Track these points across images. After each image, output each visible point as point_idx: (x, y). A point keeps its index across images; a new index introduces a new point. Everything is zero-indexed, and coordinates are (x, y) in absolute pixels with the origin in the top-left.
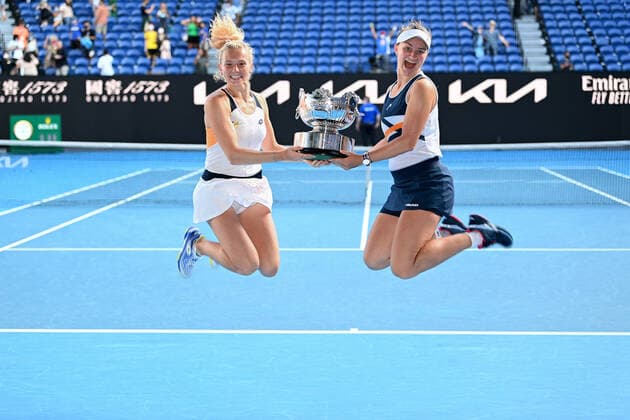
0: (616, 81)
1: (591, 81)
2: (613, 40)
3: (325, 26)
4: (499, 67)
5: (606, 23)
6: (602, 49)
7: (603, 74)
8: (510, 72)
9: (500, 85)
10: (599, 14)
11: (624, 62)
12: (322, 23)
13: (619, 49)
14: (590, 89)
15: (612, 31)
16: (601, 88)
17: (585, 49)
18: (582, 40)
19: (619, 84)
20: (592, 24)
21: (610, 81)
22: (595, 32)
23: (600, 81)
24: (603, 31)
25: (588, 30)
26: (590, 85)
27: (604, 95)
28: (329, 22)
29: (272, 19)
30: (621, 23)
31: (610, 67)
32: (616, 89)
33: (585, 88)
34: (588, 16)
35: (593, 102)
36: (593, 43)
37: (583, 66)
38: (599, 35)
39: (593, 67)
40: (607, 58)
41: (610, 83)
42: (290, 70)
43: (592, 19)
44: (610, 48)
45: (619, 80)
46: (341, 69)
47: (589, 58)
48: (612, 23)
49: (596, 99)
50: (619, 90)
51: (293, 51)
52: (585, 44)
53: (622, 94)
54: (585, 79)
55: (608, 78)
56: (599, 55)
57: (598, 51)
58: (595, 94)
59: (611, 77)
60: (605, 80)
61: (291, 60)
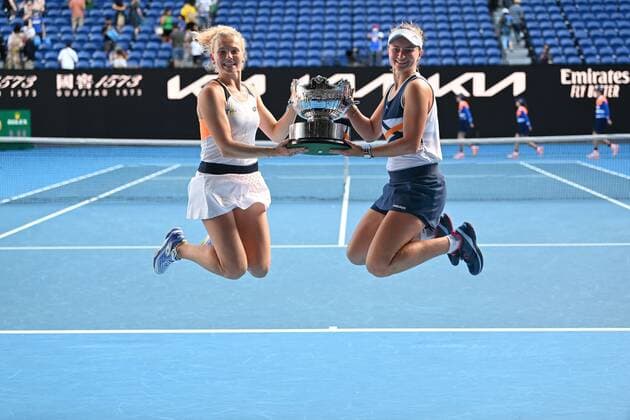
0: (595, 74)
1: (570, 74)
2: (593, 33)
3: (301, 19)
4: (477, 61)
5: (585, 16)
6: (581, 42)
7: (582, 67)
8: (489, 65)
9: (479, 79)
10: (577, 6)
11: (603, 55)
12: (298, 16)
13: (597, 41)
14: (569, 82)
15: (590, 24)
16: (580, 82)
17: (564, 42)
18: (561, 33)
19: (598, 77)
20: (571, 16)
21: (589, 74)
22: (574, 24)
23: (579, 74)
24: (581, 24)
25: (567, 23)
26: (569, 78)
27: (583, 88)
28: (305, 14)
29: (247, 11)
30: (599, 16)
31: (589, 60)
32: (595, 82)
33: (564, 81)
34: (566, 8)
35: (572, 95)
36: (572, 36)
37: (562, 59)
38: (578, 28)
39: (572, 60)
40: (586, 51)
41: (590, 76)
42: (266, 63)
43: (571, 12)
44: (589, 41)
45: (598, 73)
46: (317, 63)
47: (568, 51)
48: (591, 16)
49: (575, 92)
50: (598, 84)
51: (268, 45)
52: (564, 37)
54: (564, 73)
55: (586, 71)
56: (577, 48)
57: (576, 44)
58: (573, 88)
59: (590, 70)
60: (584, 73)
61: (267, 53)
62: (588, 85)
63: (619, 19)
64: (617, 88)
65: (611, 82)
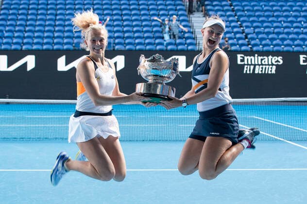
0: (260, 58)
1: (243, 58)
2: (256, 30)
3: (58, 17)
4: (180, 47)
5: (251, 19)
6: (249, 36)
7: (251, 53)
8: (188, 50)
9: (182, 60)
10: (246, 12)
11: (264, 45)
12: (56, 15)
13: (260, 36)
14: (243, 63)
15: (255, 24)
16: (250, 63)
17: (238, 36)
18: (235, 30)
19: (262, 60)
20: (242, 19)
21: (256, 58)
22: (244, 24)
23: (249, 58)
24: (249, 24)
25: (239, 23)
26: (242, 61)
27: (252, 67)
28: (61, 14)
29: (20, 12)
30: (261, 19)
31: (255, 49)
32: (260, 63)
33: (239, 62)
34: (238, 14)
35: (245, 72)
36: (243, 32)
37: (237, 48)
38: (247, 27)
39: (243, 48)
40: (253, 42)
41: (256, 59)
42: (35, 47)
43: (242, 16)
44: (254, 36)
45: (262, 57)
46: (71, 47)
47: (241, 42)
48: (255, 19)
49: (247, 70)
50: (262, 65)
51: (36, 34)
52: (237, 33)
53: (264, 67)
54: (239, 57)
55: (254, 56)
56: (247, 40)
57: (246, 37)
58: (246, 66)
59: (256, 55)
60: (252, 57)
61: (35, 41)
62: (255, 65)
63: (274, 22)
64: (274, 67)
65: (270, 63)
